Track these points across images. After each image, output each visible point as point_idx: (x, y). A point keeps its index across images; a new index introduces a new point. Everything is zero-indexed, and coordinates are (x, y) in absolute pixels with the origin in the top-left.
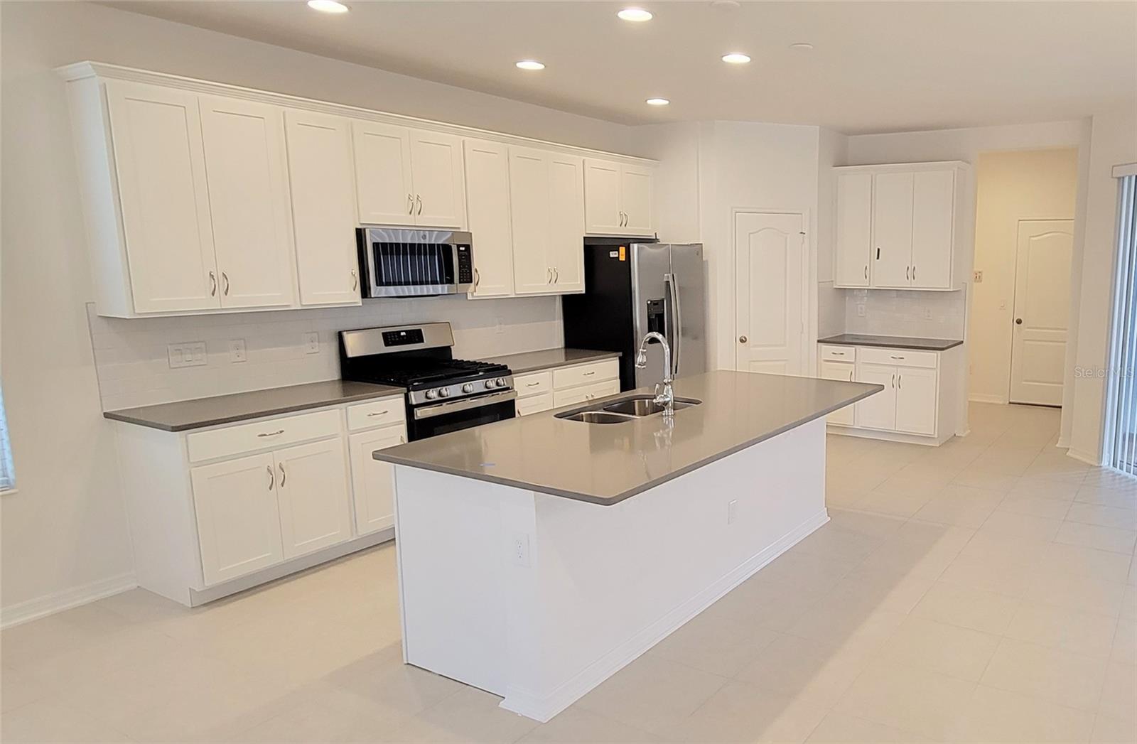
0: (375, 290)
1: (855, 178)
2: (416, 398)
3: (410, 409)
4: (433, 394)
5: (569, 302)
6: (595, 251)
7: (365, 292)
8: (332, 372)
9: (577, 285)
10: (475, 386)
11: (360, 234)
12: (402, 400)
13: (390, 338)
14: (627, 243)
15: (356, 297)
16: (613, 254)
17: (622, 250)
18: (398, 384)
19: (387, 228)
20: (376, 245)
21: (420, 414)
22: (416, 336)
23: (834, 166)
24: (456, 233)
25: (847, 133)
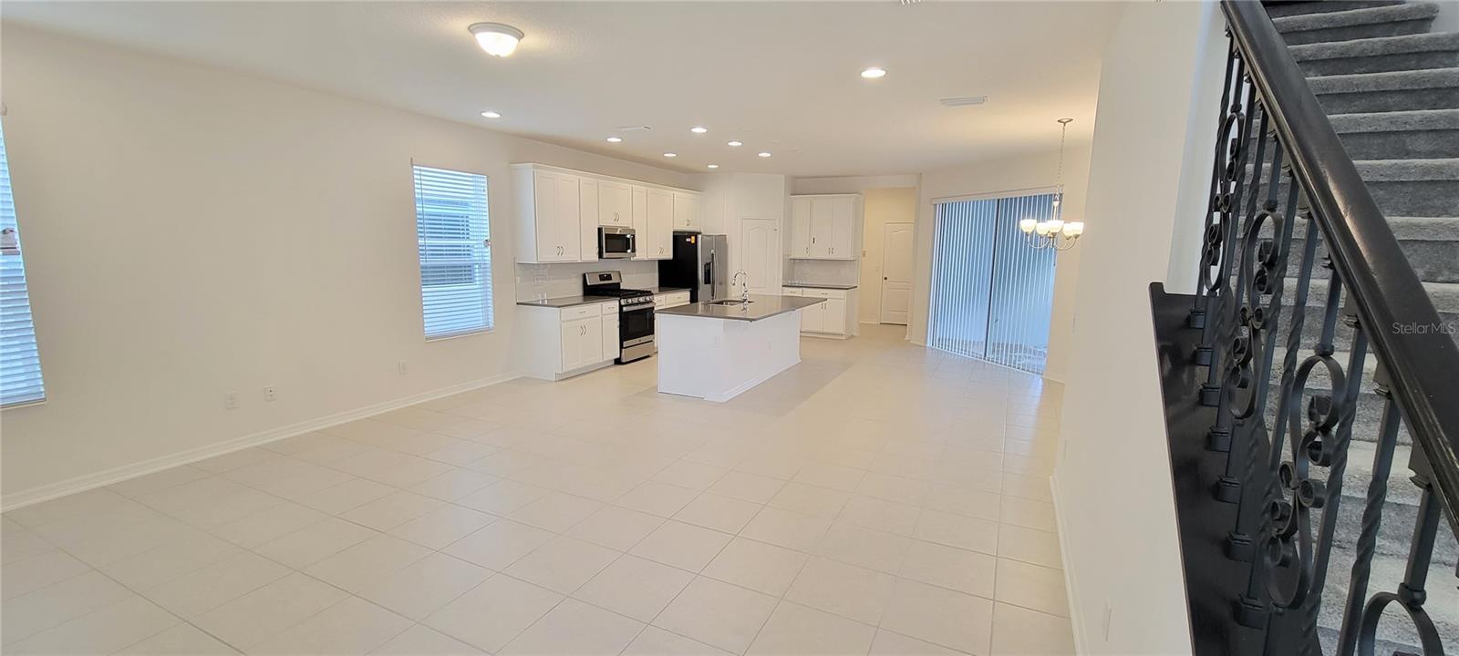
0: (605, 255)
1: (802, 202)
2: (623, 302)
3: (621, 307)
4: (630, 301)
5: (662, 263)
6: (679, 239)
7: (600, 255)
8: (579, 291)
9: (669, 255)
10: (635, 300)
11: (600, 230)
12: (618, 303)
13: (602, 278)
14: (696, 234)
15: (596, 257)
16: (688, 240)
17: (693, 238)
18: (616, 296)
19: (612, 228)
20: (606, 235)
21: (625, 309)
22: (609, 277)
23: (792, 195)
24: (627, 229)
25: (797, 178)
